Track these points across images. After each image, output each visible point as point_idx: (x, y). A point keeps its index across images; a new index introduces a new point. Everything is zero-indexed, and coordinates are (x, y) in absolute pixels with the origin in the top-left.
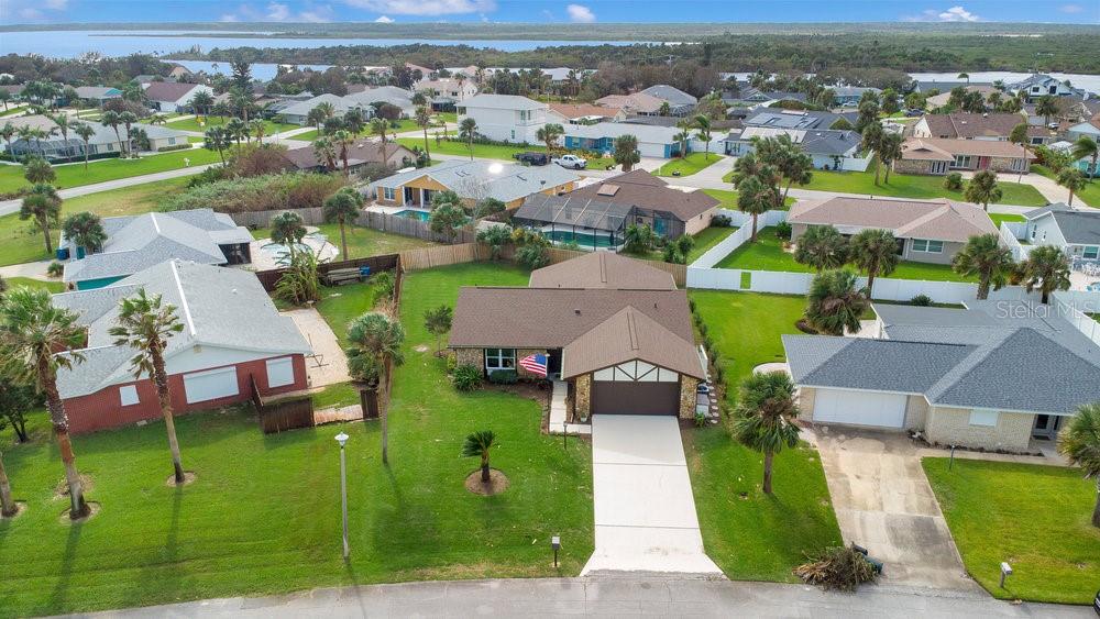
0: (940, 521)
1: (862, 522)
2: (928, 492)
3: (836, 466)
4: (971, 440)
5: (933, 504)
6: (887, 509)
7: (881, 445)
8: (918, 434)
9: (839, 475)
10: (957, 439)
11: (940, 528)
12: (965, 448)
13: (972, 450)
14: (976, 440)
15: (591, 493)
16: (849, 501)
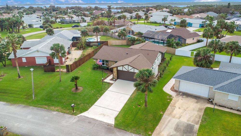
0: (197, 127)
1: (169, 121)
2: (200, 117)
3: (175, 103)
4: (229, 105)
5: (199, 121)
6: (181, 119)
7: (196, 101)
8: (212, 100)
9: (174, 106)
10: (223, 103)
11: (195, 129)
12: (225, 107)
13: (228, 108)
14: (230, 105)
15: (100, 97)
16: (170, 114)
